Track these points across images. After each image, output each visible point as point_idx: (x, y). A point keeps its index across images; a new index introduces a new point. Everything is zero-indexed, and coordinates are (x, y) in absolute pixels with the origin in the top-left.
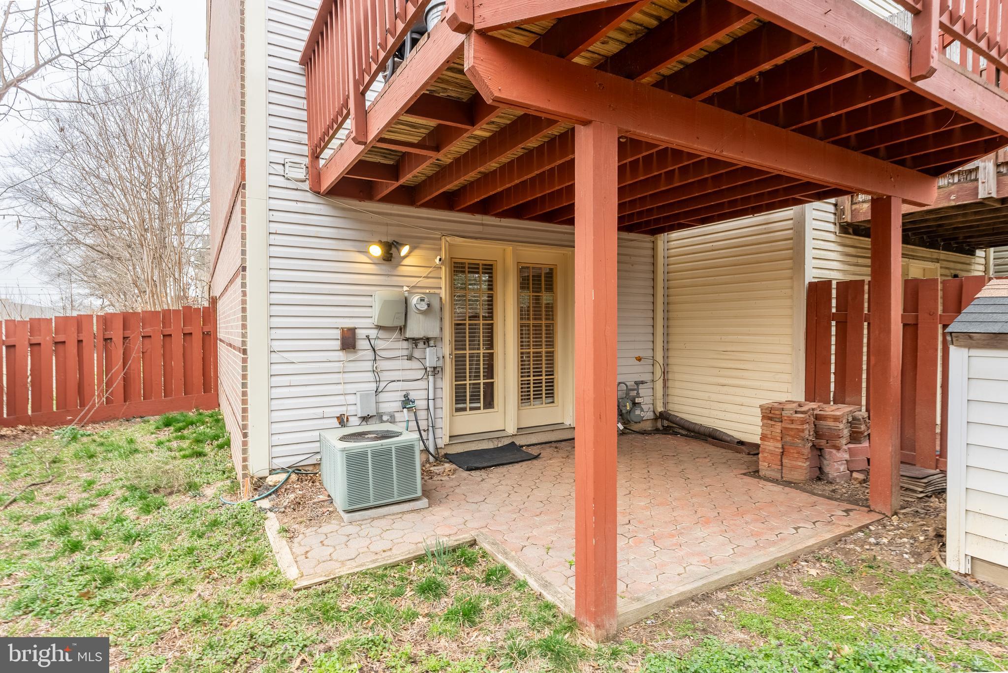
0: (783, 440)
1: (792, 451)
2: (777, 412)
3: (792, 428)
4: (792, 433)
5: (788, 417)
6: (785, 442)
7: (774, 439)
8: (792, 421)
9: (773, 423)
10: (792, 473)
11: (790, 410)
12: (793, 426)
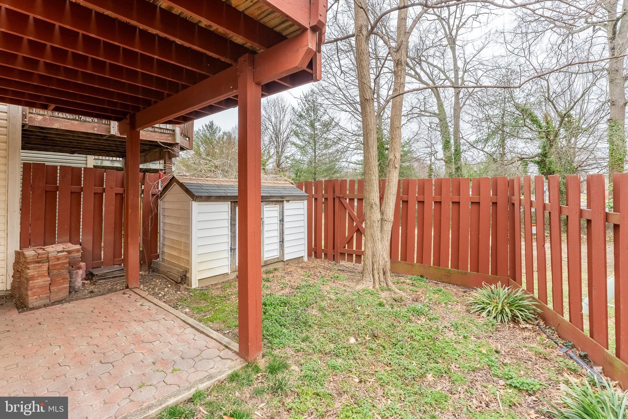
0: (50, 274)
1: (57, 279)
2: (44, 256)
3: (59, 264)
4: (58, 267)
5: (54, 257)
6: (54, 275)
7: (42, 276)
8: (58, 259)
9: (41, 264)
10: (58, 294)
11: (53, 252)
12: (59, 262)
